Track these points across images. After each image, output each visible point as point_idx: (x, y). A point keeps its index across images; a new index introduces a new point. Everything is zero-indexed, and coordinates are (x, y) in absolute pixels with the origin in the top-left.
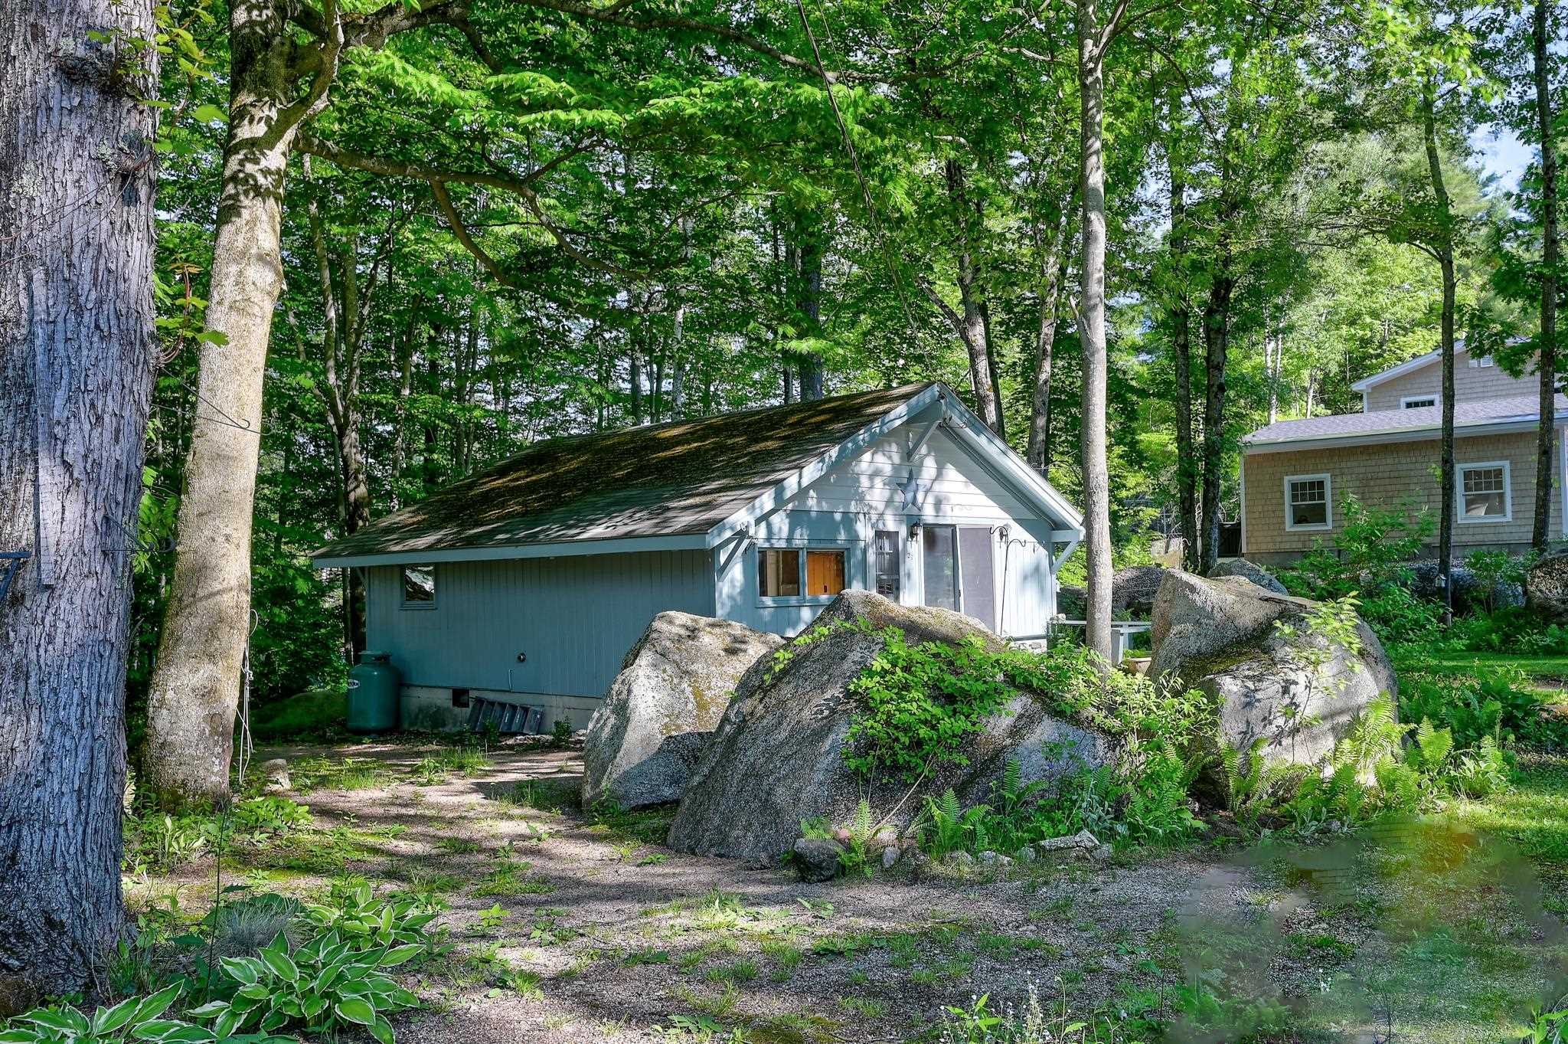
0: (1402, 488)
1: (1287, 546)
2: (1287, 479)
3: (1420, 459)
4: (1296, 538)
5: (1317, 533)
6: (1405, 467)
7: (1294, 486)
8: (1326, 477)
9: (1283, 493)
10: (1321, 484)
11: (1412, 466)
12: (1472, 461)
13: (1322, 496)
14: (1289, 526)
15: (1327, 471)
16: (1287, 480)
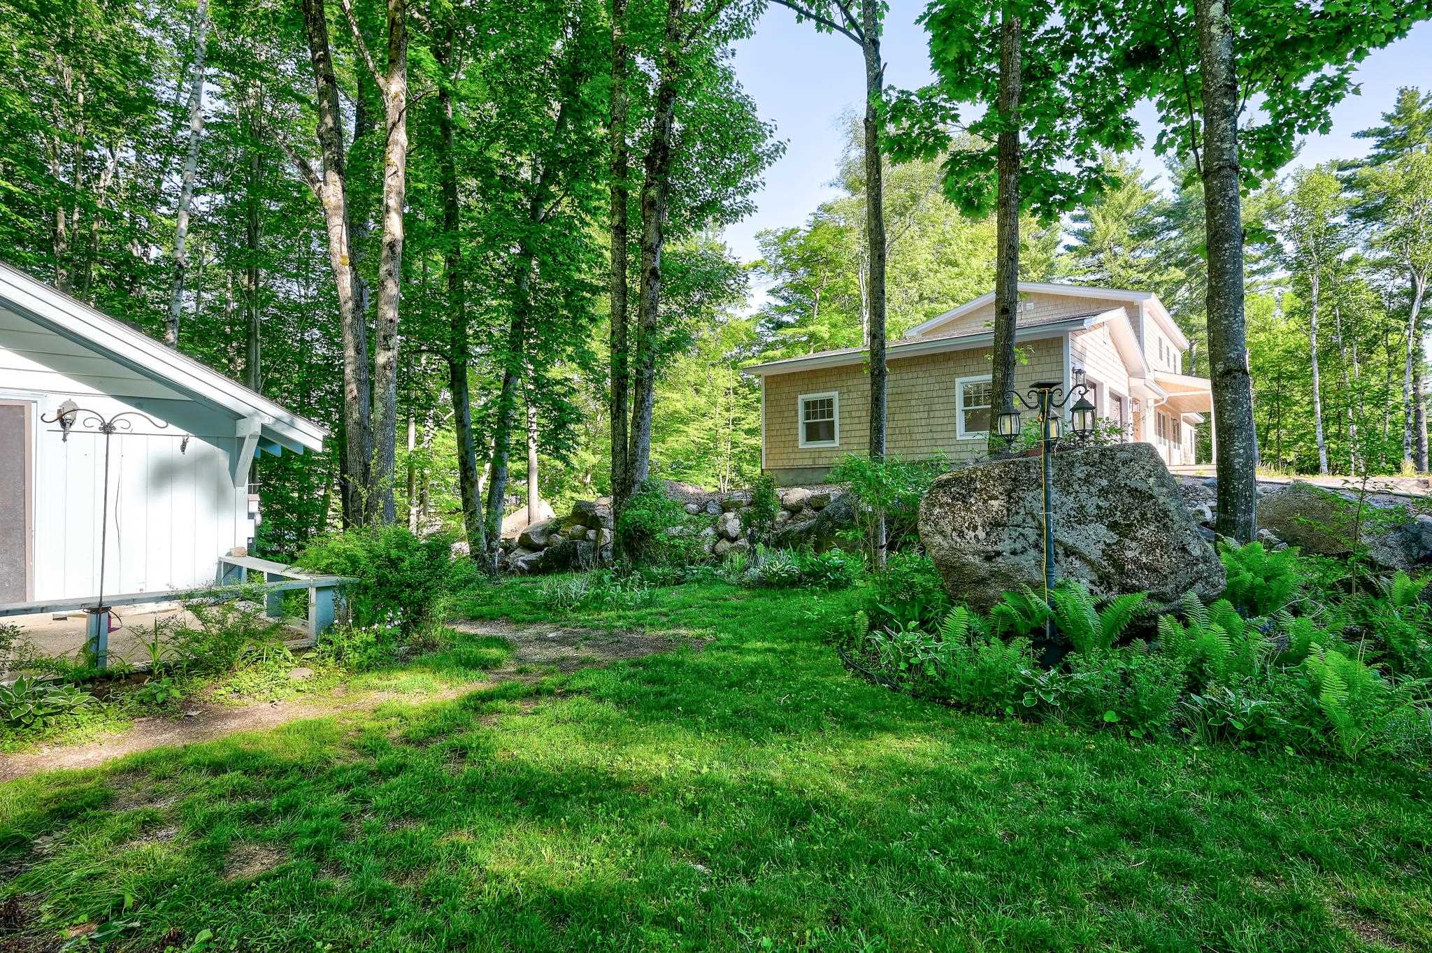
0: (904, 404)
1: (799, 463)
2: (800, 397)
3: (921, 374)
4: (808, 455)
5: (827, 450)
6: (907, 383)
7: (807, 405)
8: (835, 395)
9: (797, 411)
10: (830, 402)
11: (911, 382)
12: (972, 374)
13: (830, 414)
14: (802, 443)
15: (836, 389)
16: (802, 398)
